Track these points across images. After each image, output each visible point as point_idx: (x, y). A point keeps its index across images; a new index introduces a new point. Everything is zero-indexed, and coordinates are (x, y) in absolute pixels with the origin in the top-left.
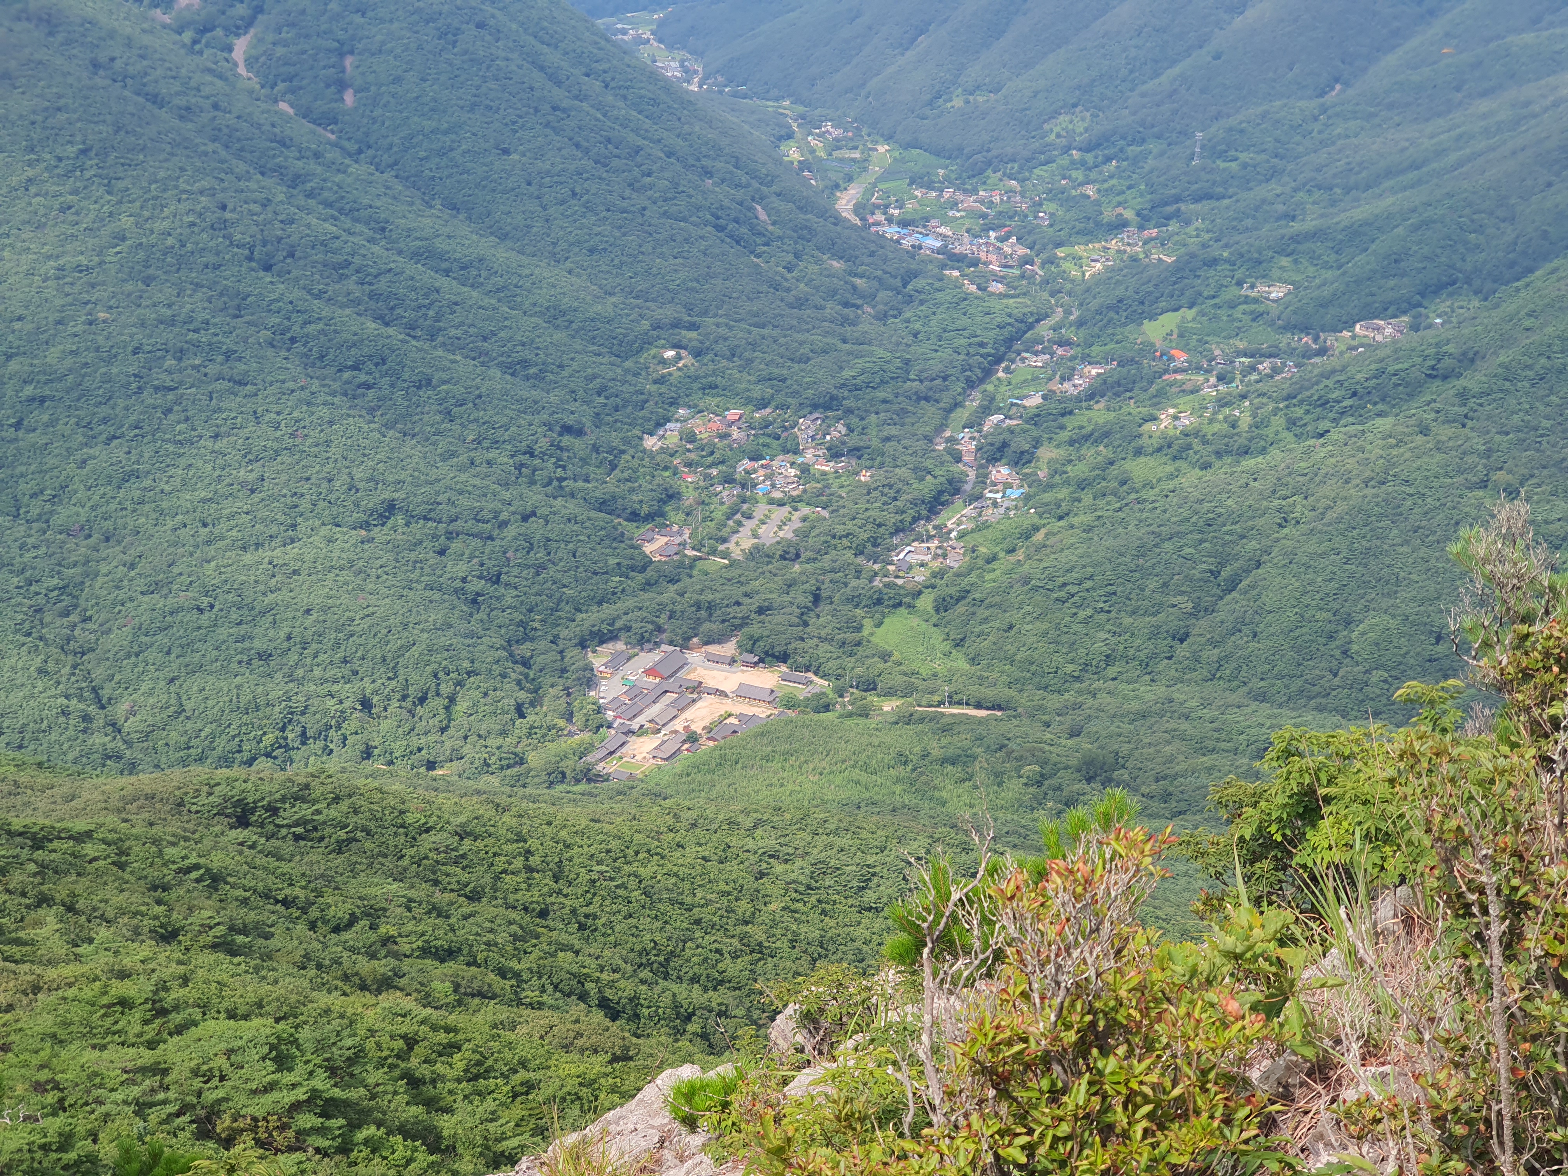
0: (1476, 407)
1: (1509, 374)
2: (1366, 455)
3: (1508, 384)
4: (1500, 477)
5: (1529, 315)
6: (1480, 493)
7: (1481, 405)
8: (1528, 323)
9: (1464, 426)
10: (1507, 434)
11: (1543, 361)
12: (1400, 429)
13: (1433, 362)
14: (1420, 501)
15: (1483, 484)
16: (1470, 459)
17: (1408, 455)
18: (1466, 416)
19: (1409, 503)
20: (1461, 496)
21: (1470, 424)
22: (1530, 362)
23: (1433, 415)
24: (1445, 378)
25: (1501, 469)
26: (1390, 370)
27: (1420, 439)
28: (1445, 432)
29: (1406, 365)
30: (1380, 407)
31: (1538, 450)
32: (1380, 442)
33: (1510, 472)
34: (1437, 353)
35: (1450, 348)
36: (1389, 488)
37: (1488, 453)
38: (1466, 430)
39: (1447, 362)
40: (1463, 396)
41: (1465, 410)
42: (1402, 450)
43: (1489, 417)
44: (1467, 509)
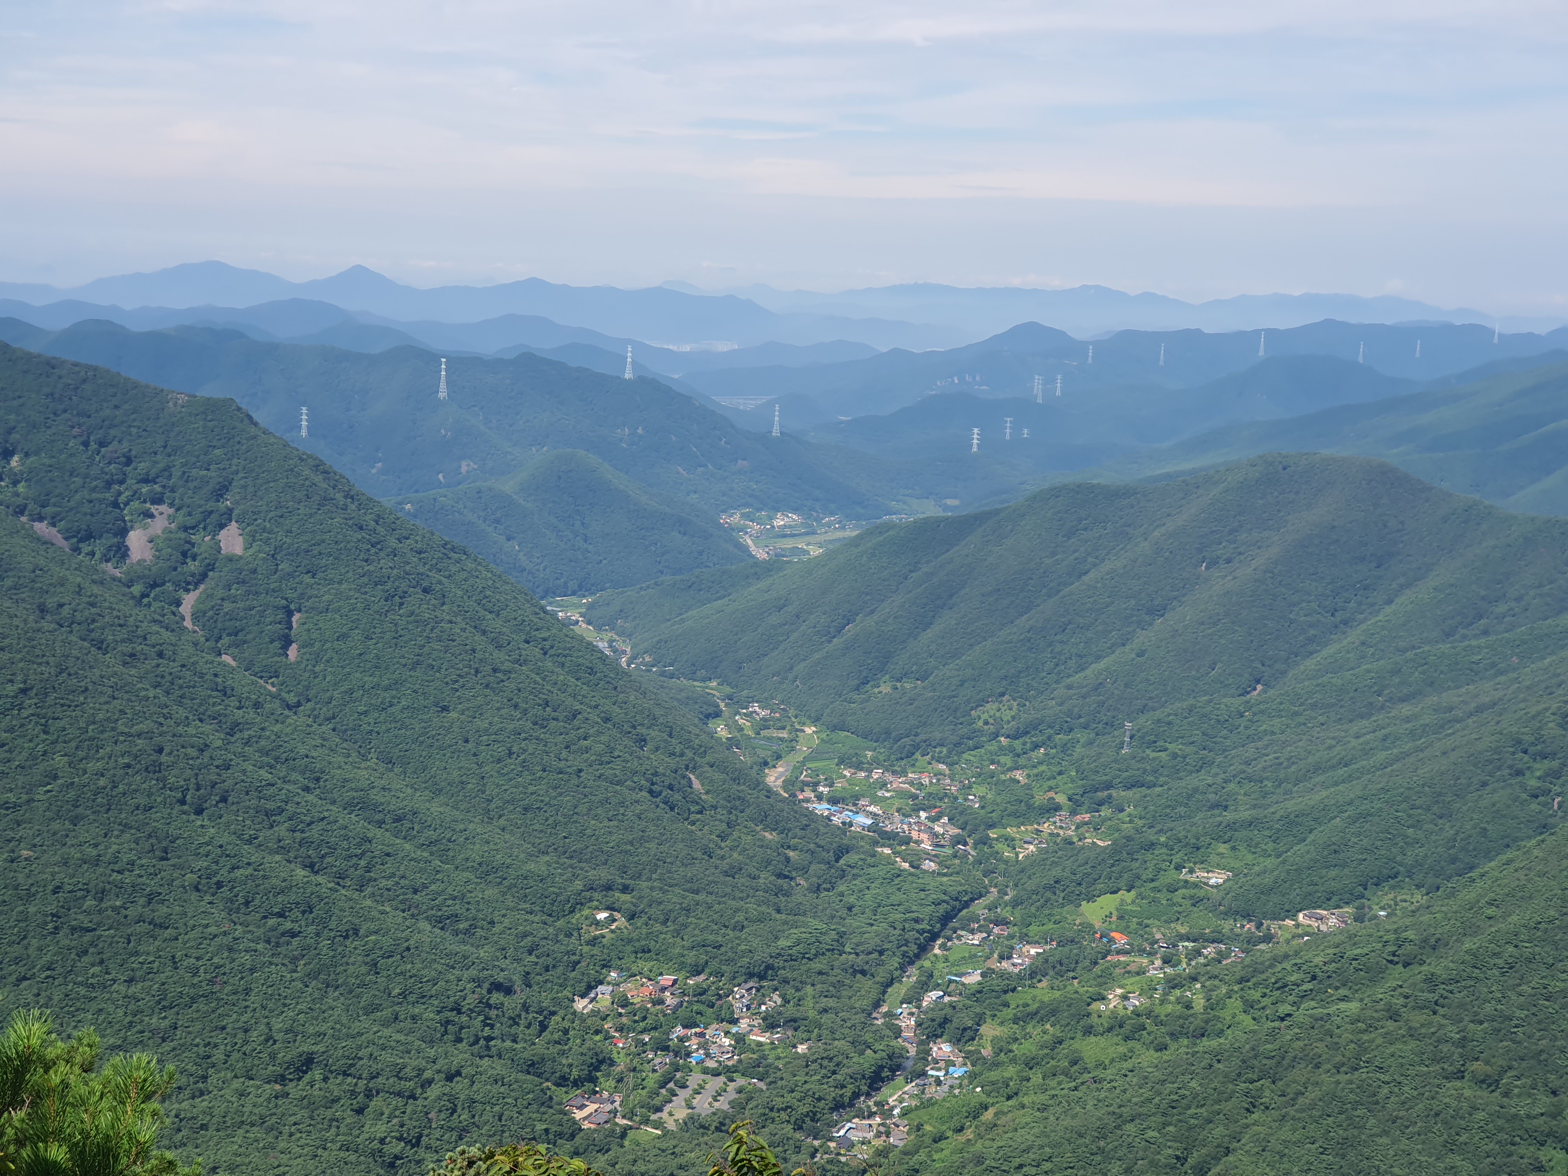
0: (1446, 994)
1: (1477, 960)
2: (1336, 1040)
3: (1477, 971)
4: (1477, 1066)
5: (1490, 904)
6: (1458, 1084)
7: (1451, 992)
8: (1490, 912)
9: (1435, 1013)
10: (1481, 1023)
11: (1511, 949)
12: (1369, 1013)
13: (1394, 948)
14: (1396, 1090)
15: (1460, 1075)
16: (1445, 1048)
17: (1380, 1041)
18: (1436, 1003)
19: (1385, 1091)
20: (1438, 1086)
21: (1441, 1011)
22: (1498, 950)
23: (1402, 1001)
24: (1406, 965)
25: (1477, 1059)
26: (1350, 954)
27: (1390, 1025)
28: (1418, 1018)
29: (1366, 951)
30: (1343, 992)
31: (1514, 1041)
32: (1349, 1027)
33: (1487, 1063)
34: (1397, 939)
35: (1410, 934)
36: (1362, 1074)
37: (1463, 1042)
38: (1437, 1018)
39: (1408, 948)
40: (1431, 981)
41: (1435, 997)
42: (1373, 1035)
43: (1461, 1005)
44: (1447, 1100)
